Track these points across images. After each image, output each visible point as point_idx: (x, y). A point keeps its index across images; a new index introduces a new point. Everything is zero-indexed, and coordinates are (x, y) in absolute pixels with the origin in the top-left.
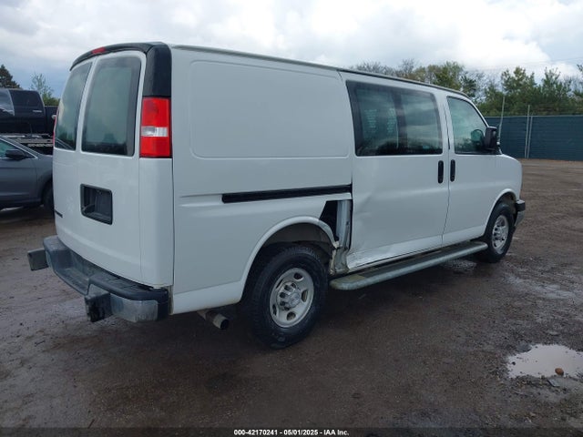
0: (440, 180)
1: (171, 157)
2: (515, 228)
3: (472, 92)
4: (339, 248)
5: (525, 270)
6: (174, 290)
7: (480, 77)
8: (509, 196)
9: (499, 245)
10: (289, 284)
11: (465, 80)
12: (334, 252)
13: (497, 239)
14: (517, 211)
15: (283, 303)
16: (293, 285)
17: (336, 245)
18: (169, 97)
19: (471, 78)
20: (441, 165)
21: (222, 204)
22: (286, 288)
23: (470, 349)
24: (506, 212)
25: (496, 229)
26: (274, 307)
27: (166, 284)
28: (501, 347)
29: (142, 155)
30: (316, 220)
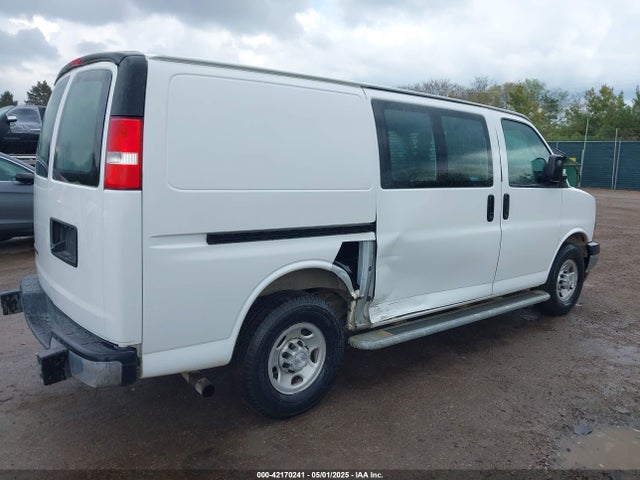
0: (490, 217)
1: (140, 188)
2: (586, 275)
3: (553, 113)
4: (359, 298)
5: (596, 326)
6: (144, 349)
7: (563, 96)
8: (579, 237)
9: (566, 295)
10: (295, 342)
11: (546, 99)
12: (354, 303)
13: (562, 287)
14: (589, 255)
15: (286, 365)
16: (300, 343)
17: (354, 294)
18: (141, 117)
19: (553, 97)
20: (491, 200)
21: (205, 245)
22: (291, 347)
23: (516, 430)
24: (574, 256)
25: (562, 276)
26: (275, 369)
27: (133, 341)
28: (555, 427)
29: (107, 186)
30: (329, 265)
